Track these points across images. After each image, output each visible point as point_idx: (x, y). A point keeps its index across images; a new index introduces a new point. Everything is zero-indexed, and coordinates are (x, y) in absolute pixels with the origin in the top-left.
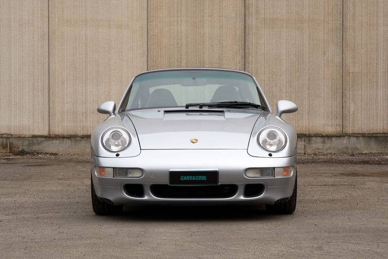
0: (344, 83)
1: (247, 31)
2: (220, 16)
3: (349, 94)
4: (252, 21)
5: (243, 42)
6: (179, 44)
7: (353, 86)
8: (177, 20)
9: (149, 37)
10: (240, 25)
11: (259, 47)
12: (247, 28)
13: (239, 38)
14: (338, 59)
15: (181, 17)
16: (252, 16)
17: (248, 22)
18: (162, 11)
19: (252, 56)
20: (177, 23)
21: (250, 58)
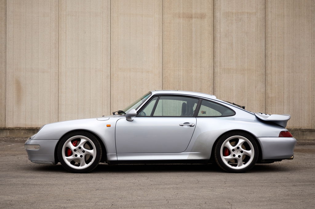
0: (266, 103)
1: (215, 75)
2: (201, 67)
3: (269, 108)
4: (218, 70)
5: (213, 81)
6: (179, 82)
7: (271, 104)
8: (178, 69)
9: (163, 77)
10: (211, 72)
11: (221, 83)
12: (215, 73)
13: (211, 79)
14: (263, 90)
15: (180, 67)
16: (217, 67)
17: (216, 70)
18: (170, 64)
19: (218, 88)
20: (178, 71)
21: (217, 89)
